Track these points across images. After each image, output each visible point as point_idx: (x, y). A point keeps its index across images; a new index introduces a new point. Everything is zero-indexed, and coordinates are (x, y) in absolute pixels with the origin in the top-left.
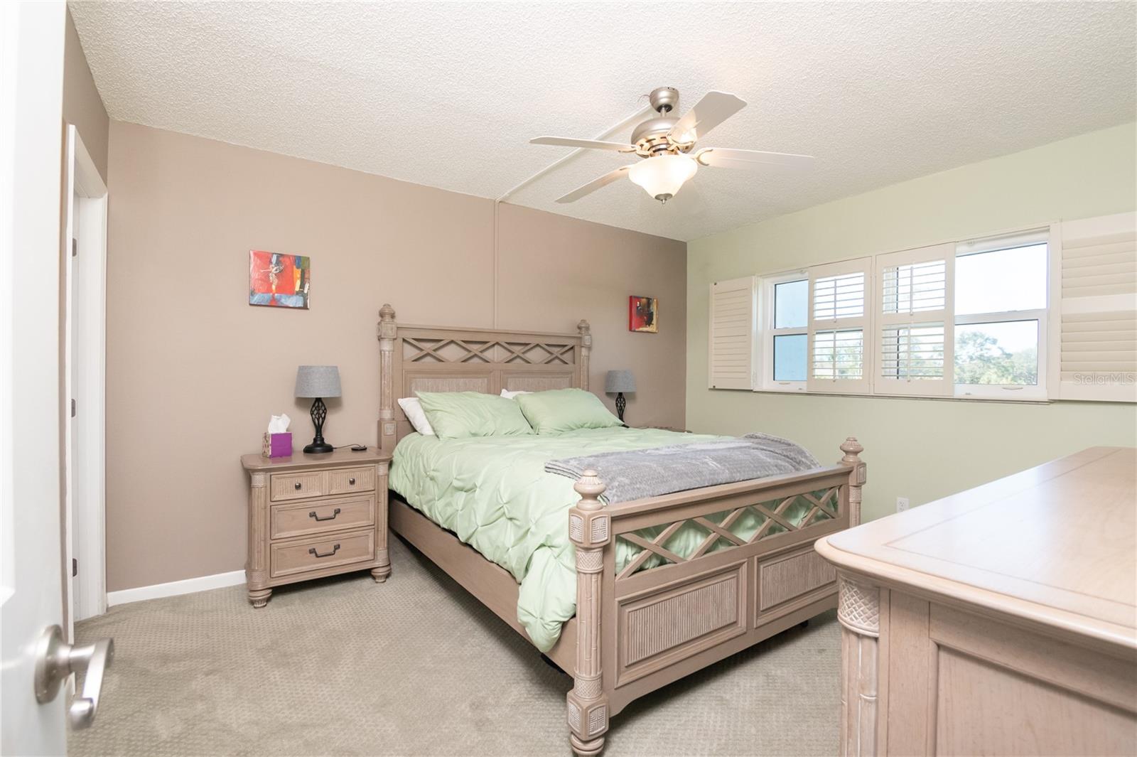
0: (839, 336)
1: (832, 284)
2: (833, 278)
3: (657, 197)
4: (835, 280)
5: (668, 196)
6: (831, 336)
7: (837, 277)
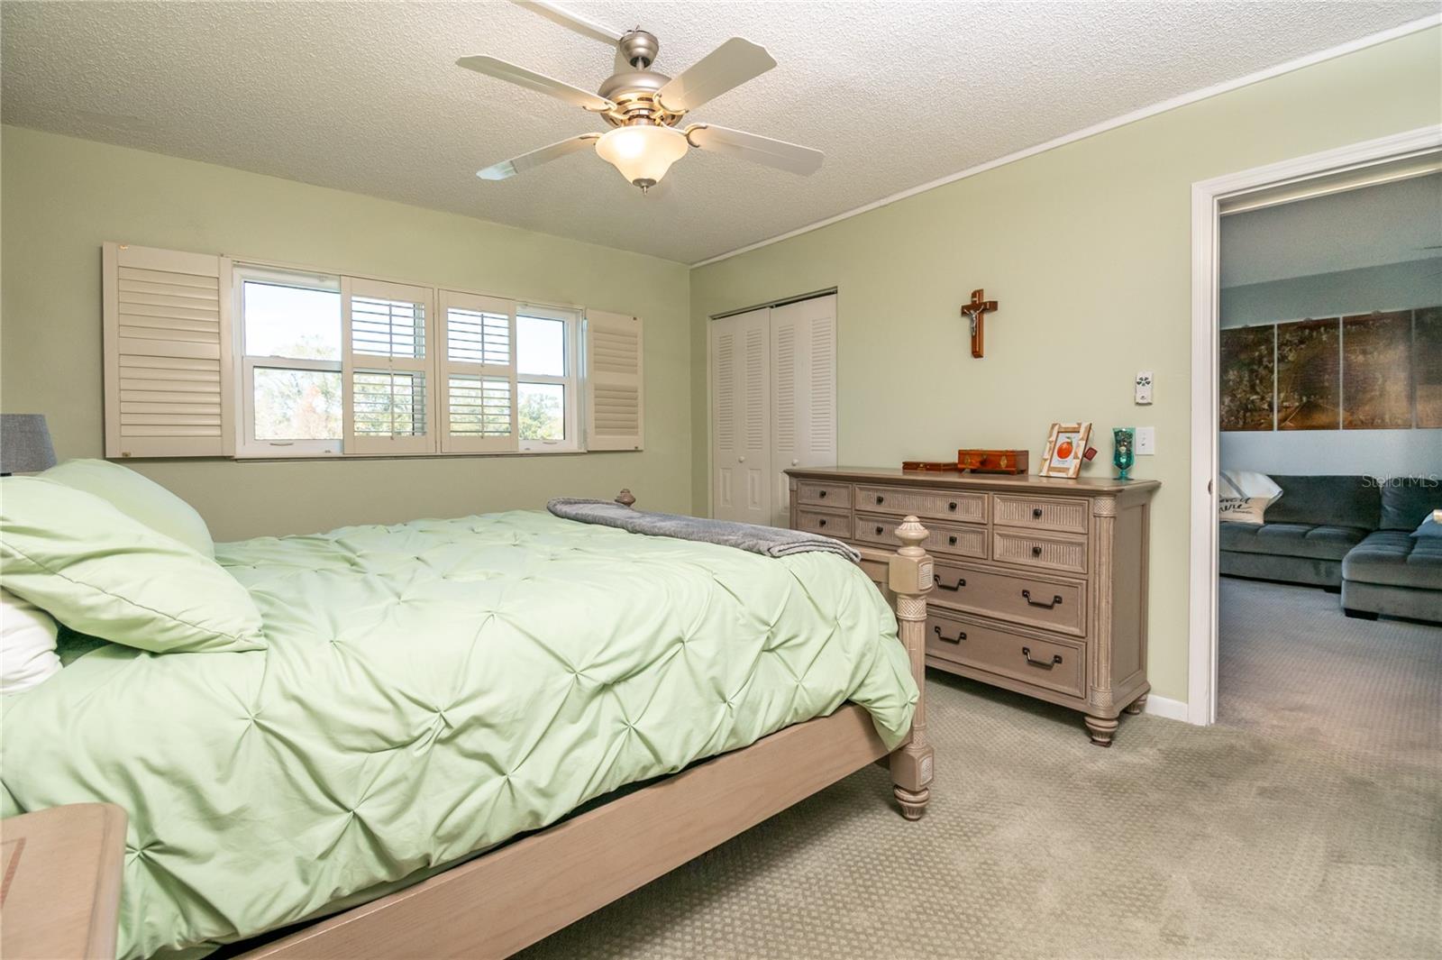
0: (395, 378)
1: (386, 309)
2: (388, 303)
3: (638, 182)
4: (390, 306)
5: (651, 182)
6: (387, 379)
7: (393, 303)
